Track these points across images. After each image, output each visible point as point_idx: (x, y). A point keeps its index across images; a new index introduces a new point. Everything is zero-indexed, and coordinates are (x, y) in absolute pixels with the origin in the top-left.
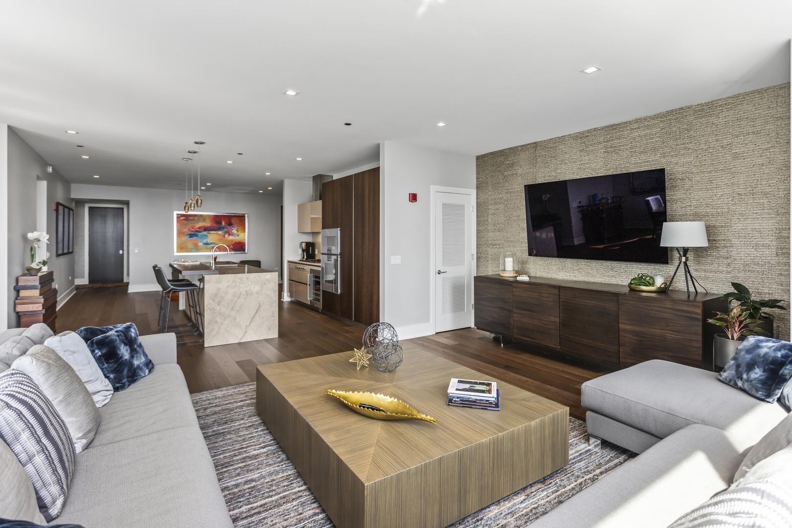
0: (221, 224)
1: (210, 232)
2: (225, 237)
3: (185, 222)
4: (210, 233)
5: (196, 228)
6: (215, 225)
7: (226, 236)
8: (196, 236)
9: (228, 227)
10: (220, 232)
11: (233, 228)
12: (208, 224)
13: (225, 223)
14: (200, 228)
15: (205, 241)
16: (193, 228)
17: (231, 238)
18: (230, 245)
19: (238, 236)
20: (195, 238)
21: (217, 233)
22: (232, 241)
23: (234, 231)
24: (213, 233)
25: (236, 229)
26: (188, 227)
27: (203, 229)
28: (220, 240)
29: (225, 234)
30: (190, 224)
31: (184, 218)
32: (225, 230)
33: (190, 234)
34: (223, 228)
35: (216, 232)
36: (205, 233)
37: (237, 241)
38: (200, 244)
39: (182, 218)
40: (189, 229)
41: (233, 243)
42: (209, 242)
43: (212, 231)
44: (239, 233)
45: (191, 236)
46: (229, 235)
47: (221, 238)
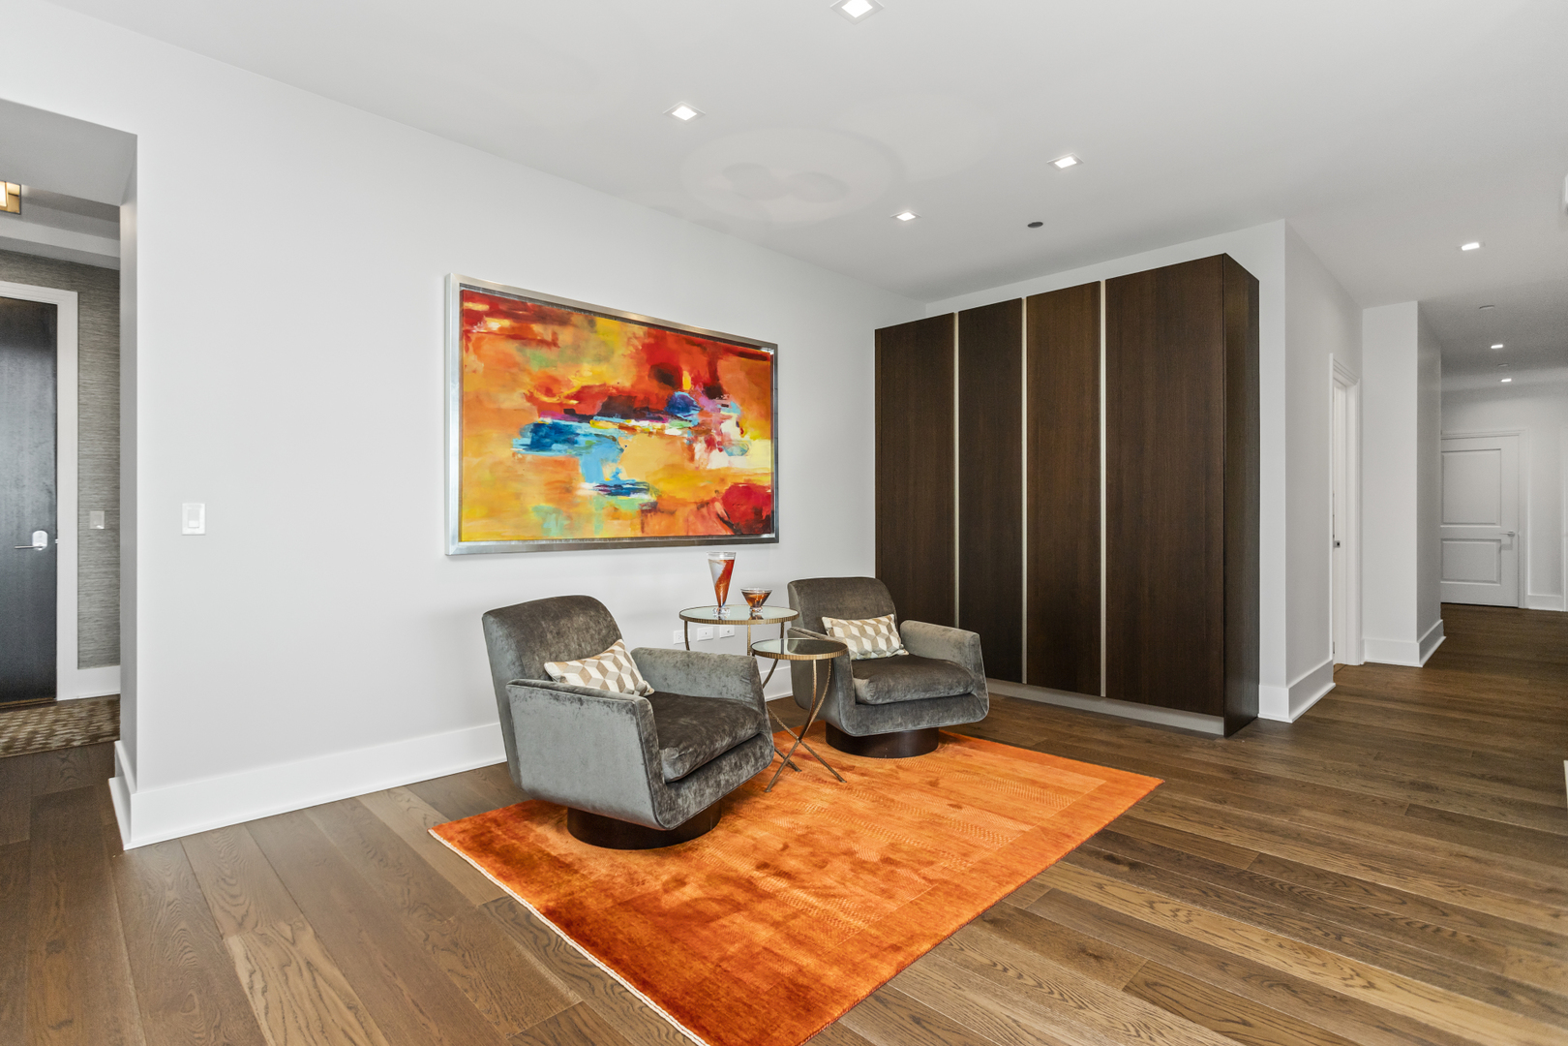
0: (679, 386)
1: (632, 423)
2: (692, 459)
3: (511, 347)
4: (632, 429)
5: (567, 392)
6: (653, 386)
7: (700, 447)
8: (564, 436)
9: (704, 400)
10: (673, 428)
11: (724, 412)
12: (619, 373)
13: (695, 381)
14: (579, 395)
15: (607, 475)
16: (549, 392)
17: (717, 460)
18: (713, 500)
19: (744, 452)
20: (559, 452)
21: (660, 434)
22: (723, 480)
23: (729, 428)
24: (643, 431)
25: (735, 416)
26: (528, 383)
27: (599, 404)
28: (672, 470)
29: (695, 440)
30: (537, 361)
31: (506, 323)
32: (695, 417)
33: (538, 427)
34: (687, 406)
35: (658, 425)
36: (607, 426)
37: (741, 480)
38: (586, 489)
39: (495, 324)
40: (530, 398)
41: (724, 489)
42: (624, 477)
43: (638, 418)
44: (747, 437)
45: (541, 438)
46: (711, 444)
47: (677, 459)
